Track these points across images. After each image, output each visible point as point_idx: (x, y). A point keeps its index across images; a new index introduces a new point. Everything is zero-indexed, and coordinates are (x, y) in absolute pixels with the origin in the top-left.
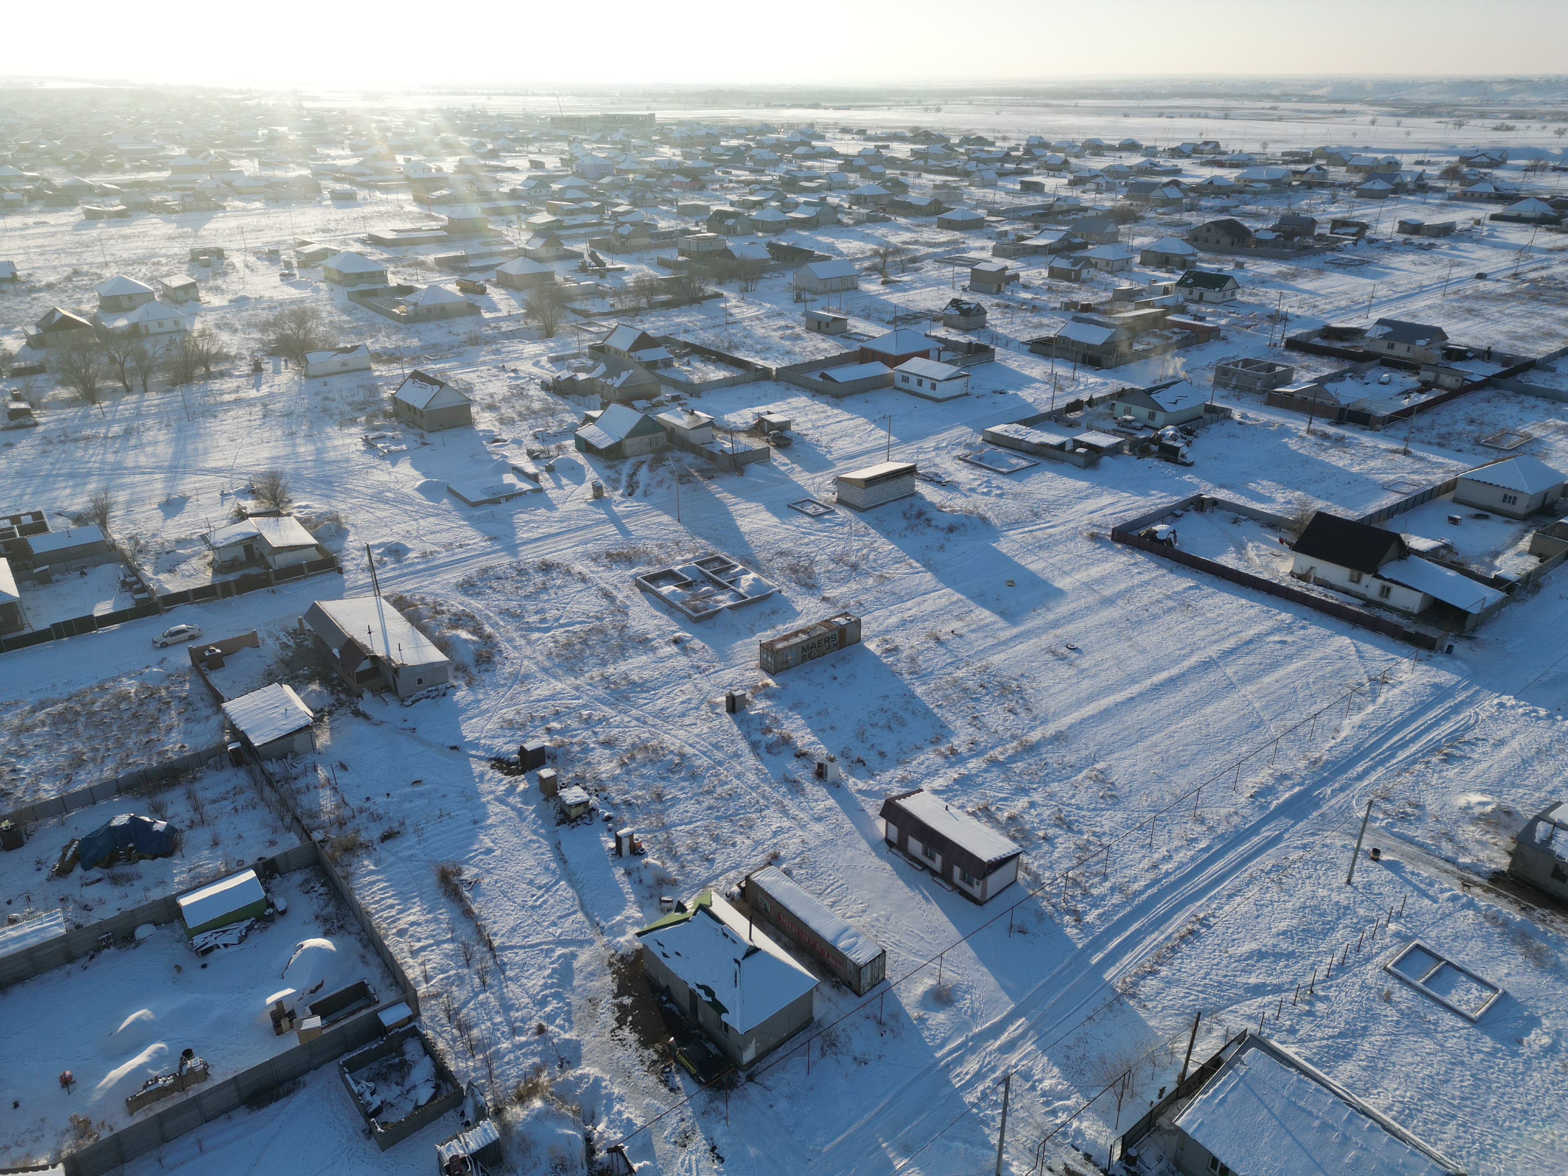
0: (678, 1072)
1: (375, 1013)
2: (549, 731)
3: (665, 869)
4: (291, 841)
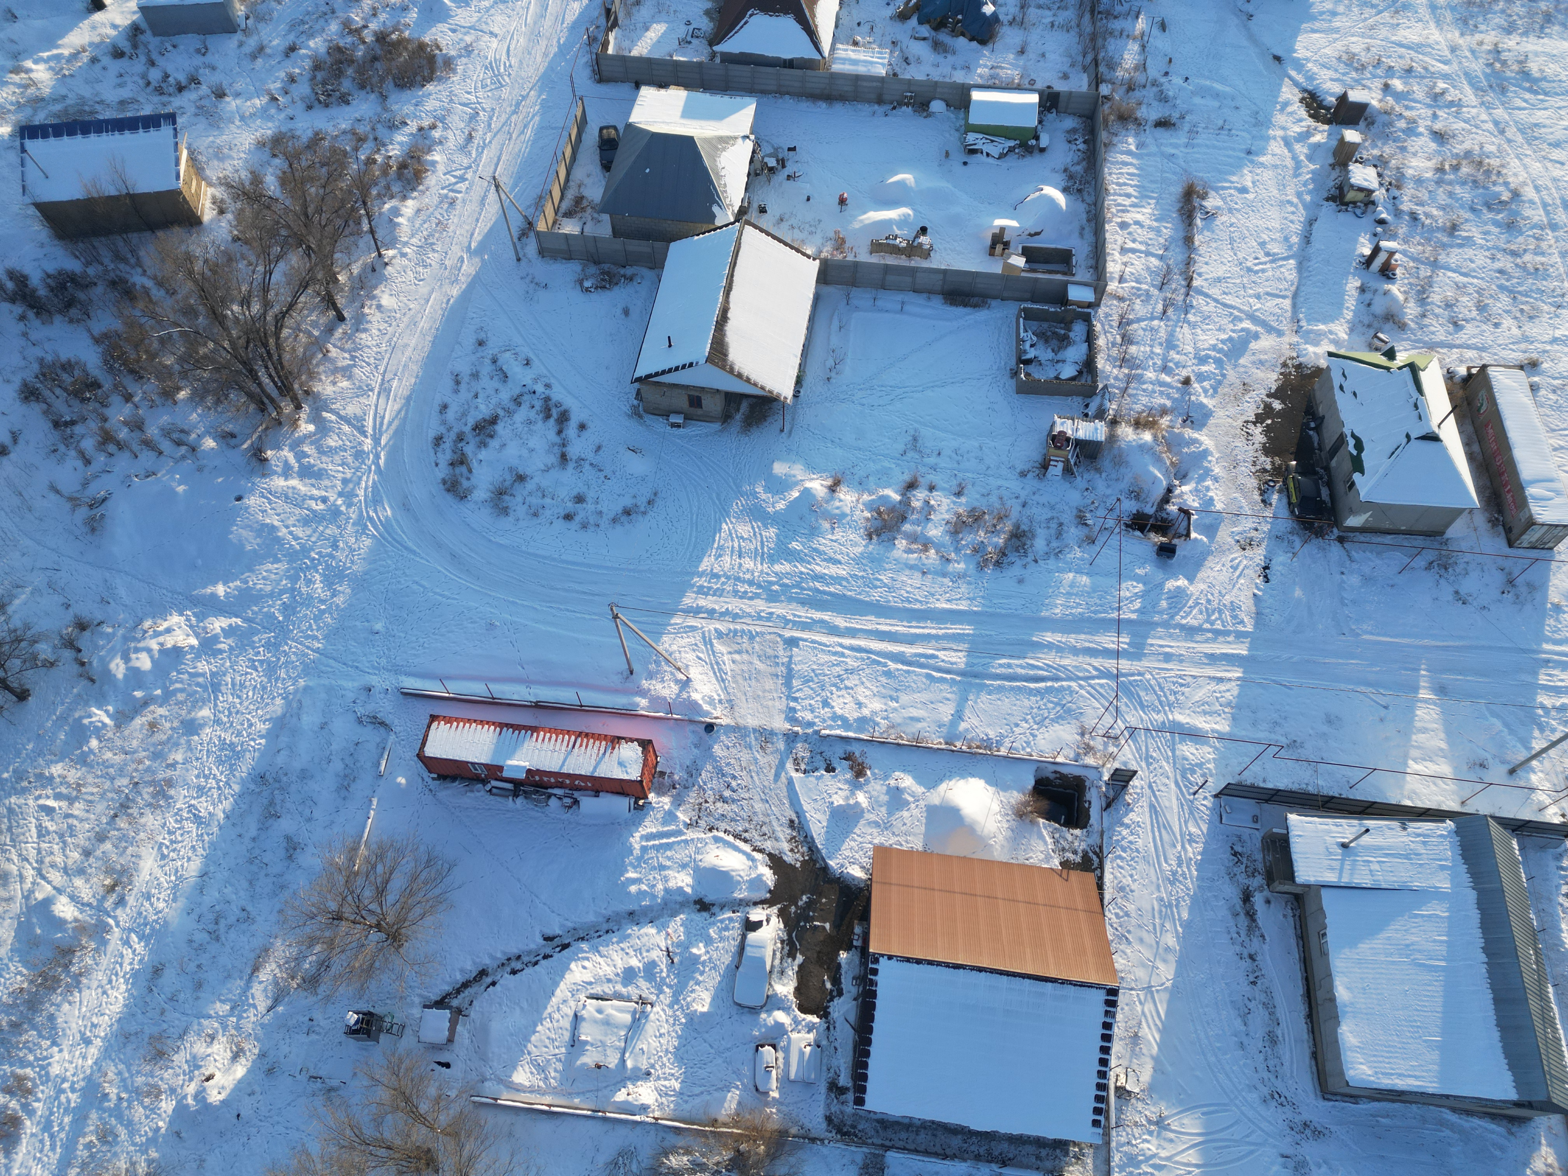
0: (1280, 491)
1: (1066, 284)
3: (1403, 307)
4: (1080, 84)
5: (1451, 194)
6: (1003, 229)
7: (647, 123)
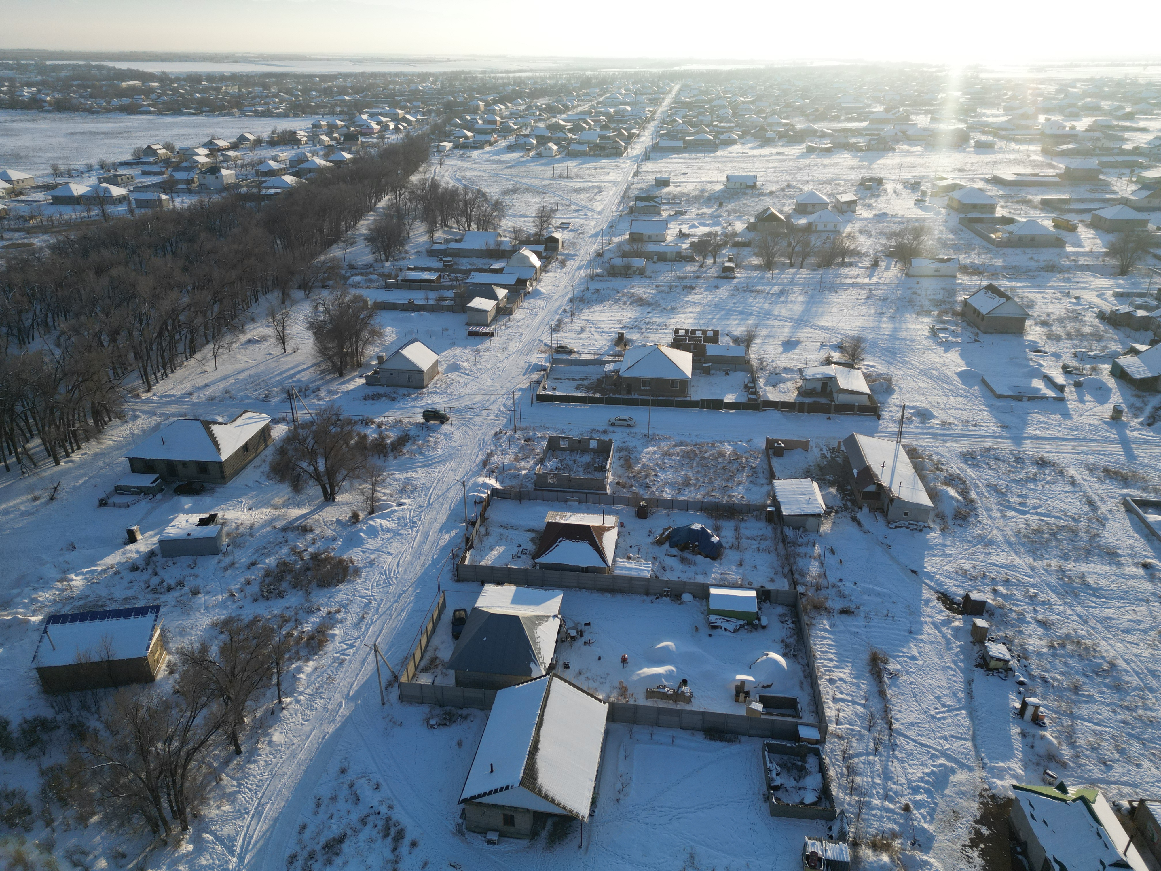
1: (796, 725)
2: (995, 591)
3: (1059, 749)
4: (783, 585)
5: (1066, 664)
6: (743, 682)
7: (487, 607)
